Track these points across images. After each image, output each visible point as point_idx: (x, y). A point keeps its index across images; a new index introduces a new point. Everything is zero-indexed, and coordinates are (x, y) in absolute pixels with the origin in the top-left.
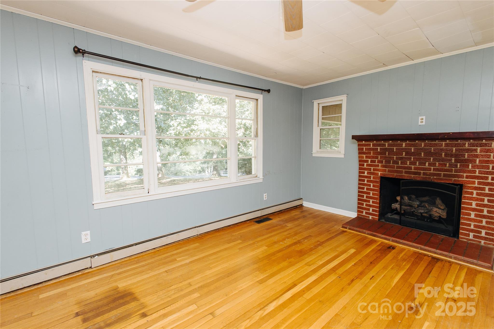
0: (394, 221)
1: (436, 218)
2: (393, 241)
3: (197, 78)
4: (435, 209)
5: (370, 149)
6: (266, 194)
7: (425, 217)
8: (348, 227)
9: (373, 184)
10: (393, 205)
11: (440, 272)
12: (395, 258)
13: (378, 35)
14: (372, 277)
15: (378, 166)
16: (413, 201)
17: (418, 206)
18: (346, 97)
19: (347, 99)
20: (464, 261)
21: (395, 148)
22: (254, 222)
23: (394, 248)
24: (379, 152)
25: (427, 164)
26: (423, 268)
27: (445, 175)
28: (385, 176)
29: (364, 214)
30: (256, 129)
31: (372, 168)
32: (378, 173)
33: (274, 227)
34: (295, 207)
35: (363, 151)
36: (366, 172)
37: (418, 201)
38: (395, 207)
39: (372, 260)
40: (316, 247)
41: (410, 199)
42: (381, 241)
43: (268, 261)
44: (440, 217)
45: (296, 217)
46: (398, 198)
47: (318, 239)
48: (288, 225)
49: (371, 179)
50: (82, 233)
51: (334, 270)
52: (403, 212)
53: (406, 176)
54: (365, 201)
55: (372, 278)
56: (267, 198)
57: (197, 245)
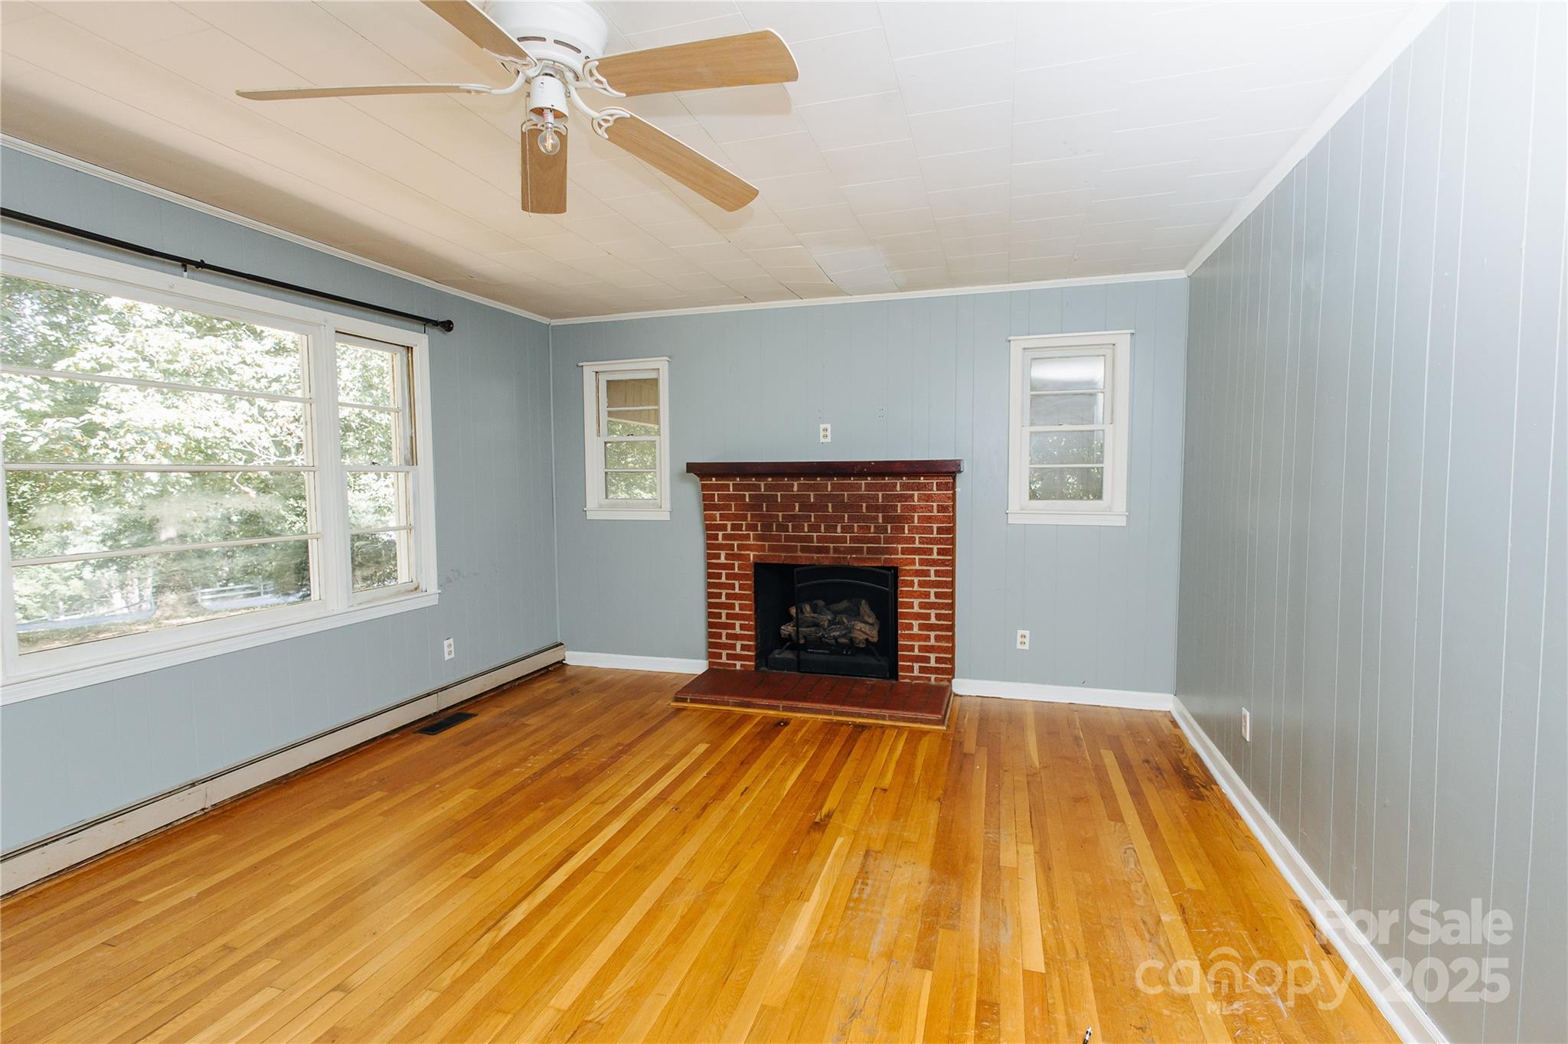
0: (784, 665)
1: (862, 646)
2: (785, 709)
3: (185, 263)
4: (859, 625)
5: (729, 497)
6: (451, 641)
7: (843, 646)
8: (688, 699)
9: (741, 582)
10: (782, 627)
11: (866, 749)
12: (789, 742)
13: (727, 242)
14: (744, 789)
15: (747, 537)
16: (820, 614)
17: (831, 623)
18: (667, 361)
19: (671, 369)
20: (904, 719)
21: (779, 494)
22: (415, 733)
23: (786, 723)
24: (748, 504)
25: (839, 529)
26: (839, 749)
27: (870, 550)
28: (763, 562)
29: (724, 659)
30: (409, 439)
31: (736, 543)
32: (749, 555)
33: (487, 734)
34: (542, 672)
35: (714, 501)
36: (723, 554)
37: (830, 612)
38: (787, 633)
39: (742, 757)
40: (615, 758)
41: (815, 610)
42: (762, 714)
43: (487, 821)
44: (867, 640)
45: (550, 697)
46: (793, 611)
47: (615, 740)
48: (529, 722)
49: (734, 570)
51: (662, 797)
52: (802, 641)
53: (802, 557)
54: (726, 626)
55: (745, 791)
56: (455, 654)
57: (213, 838)
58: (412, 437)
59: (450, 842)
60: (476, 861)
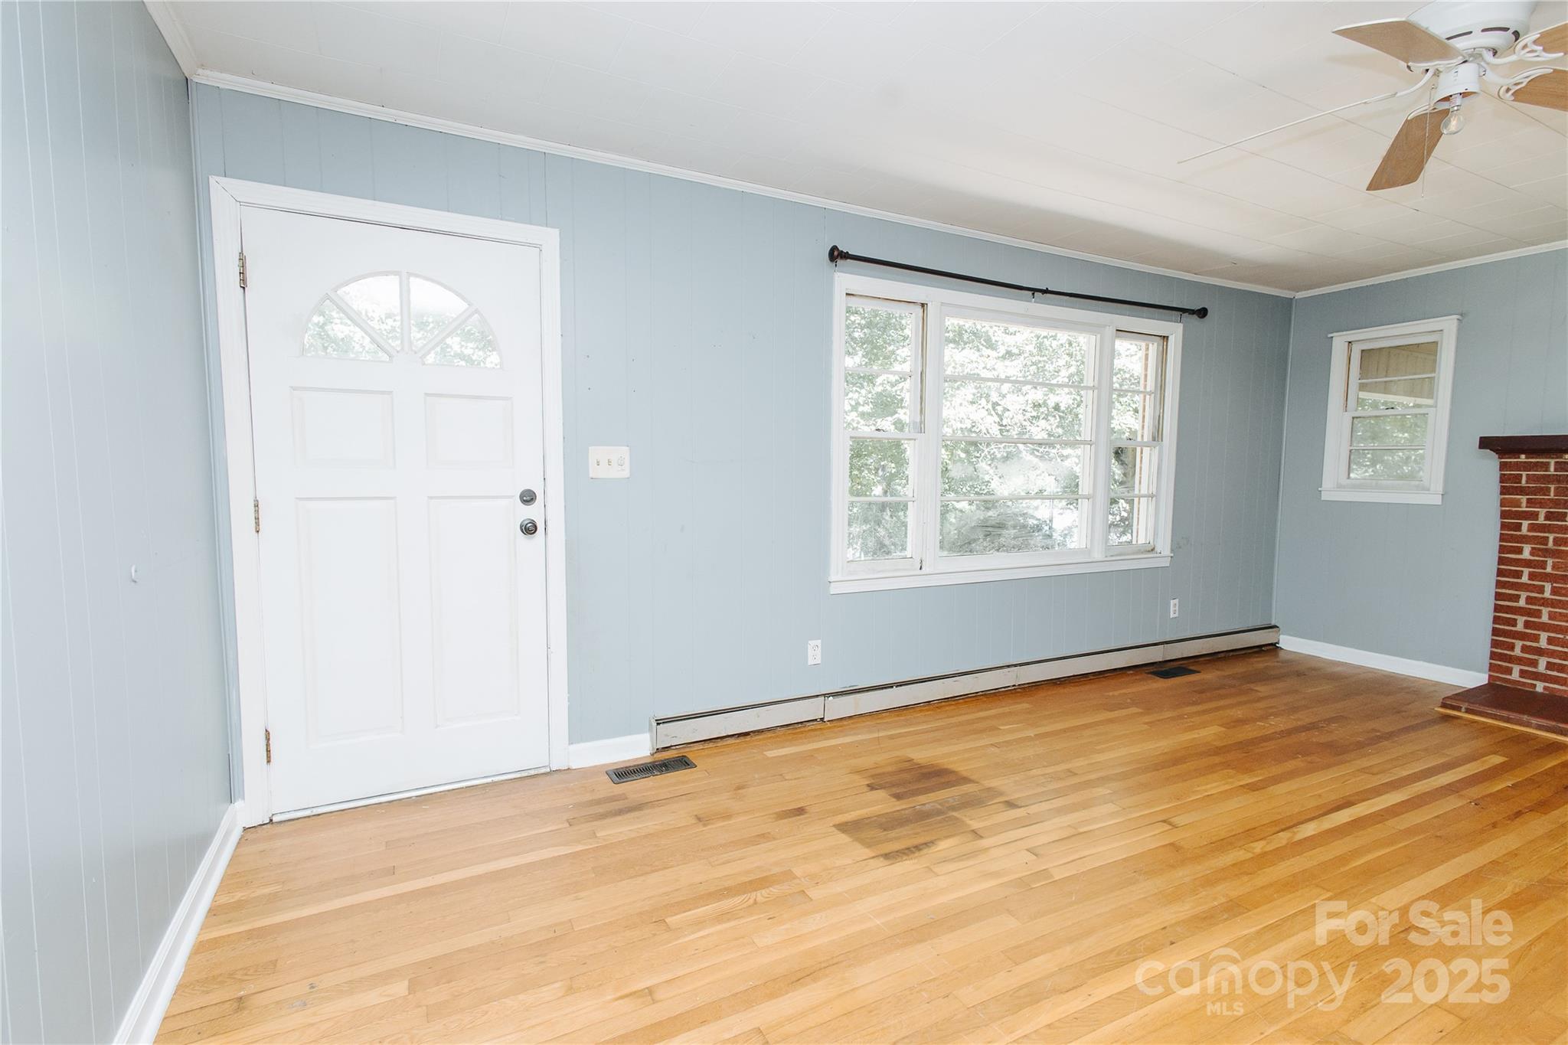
3: (1034, 290)
5: (1547, 479)
6: (1176, 601)
8: (1464, 706)
9: (1554, 585)
18: (1456, 321)
19: (1459, 330)
22: (1147, 673)
29: (1515, 676)
30: (1157, 417)
31: (1551, 536)
34: (1255, 650)
35: (1520, 483)
36: (1527, 548)
40: (1374, 740)
45: (1272, 673)
47: (1370, 725)
48: (1256, 688)
49: (1545, 569)
50: (809, 642)
51: (1453, 789)
54: (1521, 636)
56: (1179, 614)
57: (1026, 706)
58: (1159, 416)
59: (1217, 759)
60: (1247, 780)
